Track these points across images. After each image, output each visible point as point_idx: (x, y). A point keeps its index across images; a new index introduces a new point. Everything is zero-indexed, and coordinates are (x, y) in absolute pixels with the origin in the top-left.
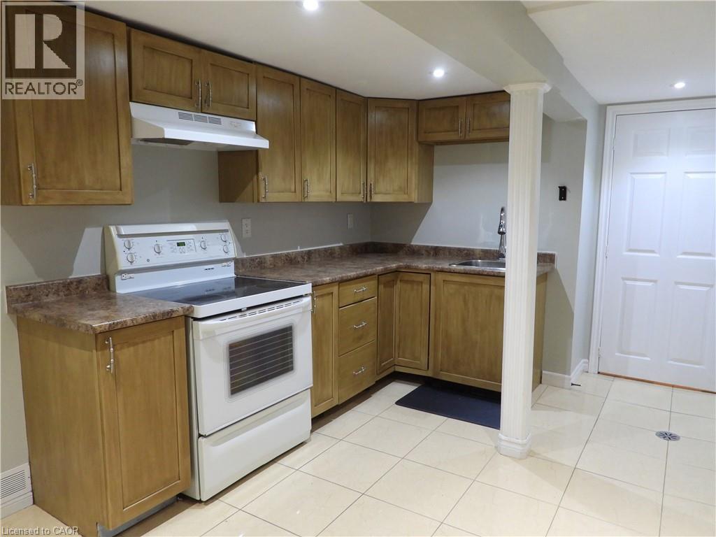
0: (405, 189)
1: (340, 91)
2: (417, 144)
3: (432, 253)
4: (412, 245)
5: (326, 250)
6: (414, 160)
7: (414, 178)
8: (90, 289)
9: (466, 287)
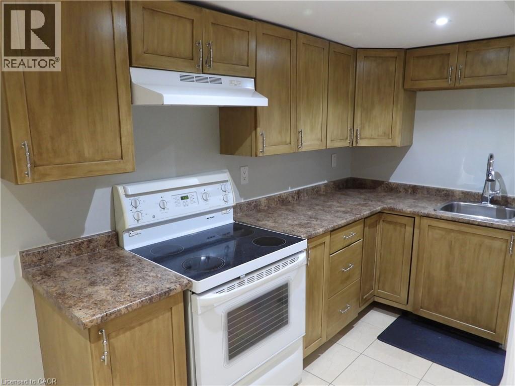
0: (389, 135)
1: (333, 43)
2: (402, 90)
3: (410, 191)
4: (390, 183)
5: (313, 188)
6: (399, 106)
7: (398, 123)
8: (100, 247)
9: (452, 234)
